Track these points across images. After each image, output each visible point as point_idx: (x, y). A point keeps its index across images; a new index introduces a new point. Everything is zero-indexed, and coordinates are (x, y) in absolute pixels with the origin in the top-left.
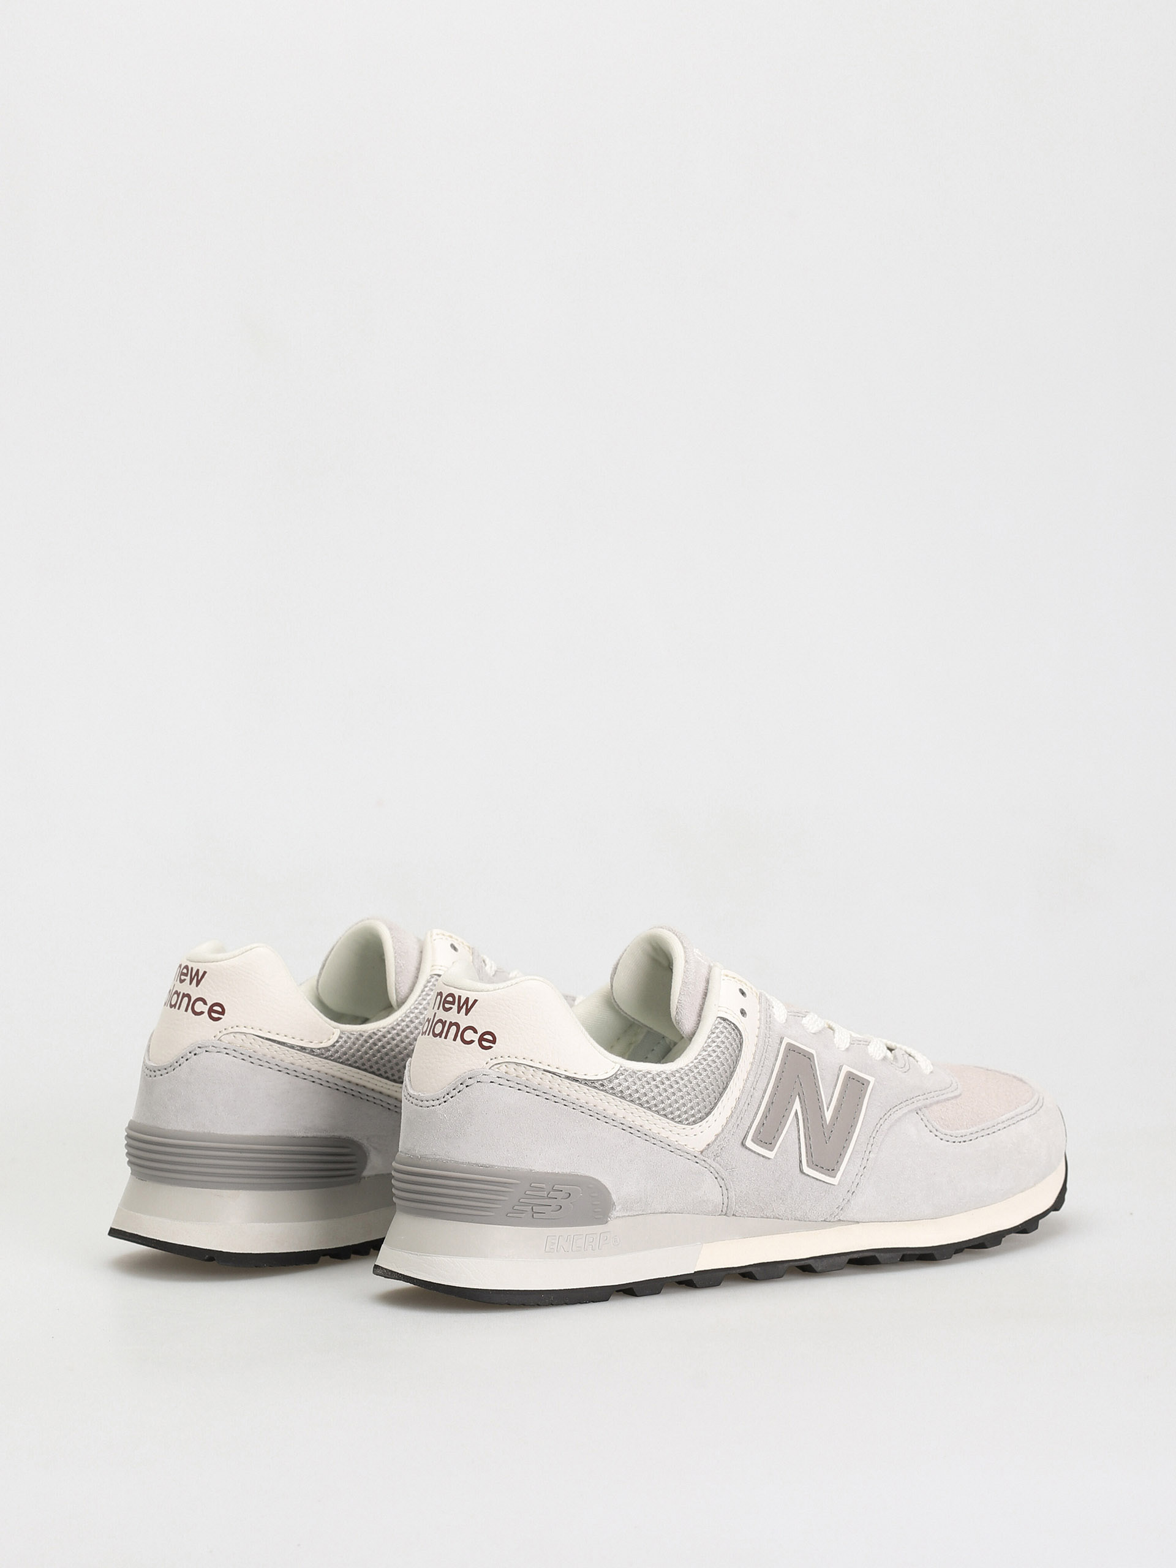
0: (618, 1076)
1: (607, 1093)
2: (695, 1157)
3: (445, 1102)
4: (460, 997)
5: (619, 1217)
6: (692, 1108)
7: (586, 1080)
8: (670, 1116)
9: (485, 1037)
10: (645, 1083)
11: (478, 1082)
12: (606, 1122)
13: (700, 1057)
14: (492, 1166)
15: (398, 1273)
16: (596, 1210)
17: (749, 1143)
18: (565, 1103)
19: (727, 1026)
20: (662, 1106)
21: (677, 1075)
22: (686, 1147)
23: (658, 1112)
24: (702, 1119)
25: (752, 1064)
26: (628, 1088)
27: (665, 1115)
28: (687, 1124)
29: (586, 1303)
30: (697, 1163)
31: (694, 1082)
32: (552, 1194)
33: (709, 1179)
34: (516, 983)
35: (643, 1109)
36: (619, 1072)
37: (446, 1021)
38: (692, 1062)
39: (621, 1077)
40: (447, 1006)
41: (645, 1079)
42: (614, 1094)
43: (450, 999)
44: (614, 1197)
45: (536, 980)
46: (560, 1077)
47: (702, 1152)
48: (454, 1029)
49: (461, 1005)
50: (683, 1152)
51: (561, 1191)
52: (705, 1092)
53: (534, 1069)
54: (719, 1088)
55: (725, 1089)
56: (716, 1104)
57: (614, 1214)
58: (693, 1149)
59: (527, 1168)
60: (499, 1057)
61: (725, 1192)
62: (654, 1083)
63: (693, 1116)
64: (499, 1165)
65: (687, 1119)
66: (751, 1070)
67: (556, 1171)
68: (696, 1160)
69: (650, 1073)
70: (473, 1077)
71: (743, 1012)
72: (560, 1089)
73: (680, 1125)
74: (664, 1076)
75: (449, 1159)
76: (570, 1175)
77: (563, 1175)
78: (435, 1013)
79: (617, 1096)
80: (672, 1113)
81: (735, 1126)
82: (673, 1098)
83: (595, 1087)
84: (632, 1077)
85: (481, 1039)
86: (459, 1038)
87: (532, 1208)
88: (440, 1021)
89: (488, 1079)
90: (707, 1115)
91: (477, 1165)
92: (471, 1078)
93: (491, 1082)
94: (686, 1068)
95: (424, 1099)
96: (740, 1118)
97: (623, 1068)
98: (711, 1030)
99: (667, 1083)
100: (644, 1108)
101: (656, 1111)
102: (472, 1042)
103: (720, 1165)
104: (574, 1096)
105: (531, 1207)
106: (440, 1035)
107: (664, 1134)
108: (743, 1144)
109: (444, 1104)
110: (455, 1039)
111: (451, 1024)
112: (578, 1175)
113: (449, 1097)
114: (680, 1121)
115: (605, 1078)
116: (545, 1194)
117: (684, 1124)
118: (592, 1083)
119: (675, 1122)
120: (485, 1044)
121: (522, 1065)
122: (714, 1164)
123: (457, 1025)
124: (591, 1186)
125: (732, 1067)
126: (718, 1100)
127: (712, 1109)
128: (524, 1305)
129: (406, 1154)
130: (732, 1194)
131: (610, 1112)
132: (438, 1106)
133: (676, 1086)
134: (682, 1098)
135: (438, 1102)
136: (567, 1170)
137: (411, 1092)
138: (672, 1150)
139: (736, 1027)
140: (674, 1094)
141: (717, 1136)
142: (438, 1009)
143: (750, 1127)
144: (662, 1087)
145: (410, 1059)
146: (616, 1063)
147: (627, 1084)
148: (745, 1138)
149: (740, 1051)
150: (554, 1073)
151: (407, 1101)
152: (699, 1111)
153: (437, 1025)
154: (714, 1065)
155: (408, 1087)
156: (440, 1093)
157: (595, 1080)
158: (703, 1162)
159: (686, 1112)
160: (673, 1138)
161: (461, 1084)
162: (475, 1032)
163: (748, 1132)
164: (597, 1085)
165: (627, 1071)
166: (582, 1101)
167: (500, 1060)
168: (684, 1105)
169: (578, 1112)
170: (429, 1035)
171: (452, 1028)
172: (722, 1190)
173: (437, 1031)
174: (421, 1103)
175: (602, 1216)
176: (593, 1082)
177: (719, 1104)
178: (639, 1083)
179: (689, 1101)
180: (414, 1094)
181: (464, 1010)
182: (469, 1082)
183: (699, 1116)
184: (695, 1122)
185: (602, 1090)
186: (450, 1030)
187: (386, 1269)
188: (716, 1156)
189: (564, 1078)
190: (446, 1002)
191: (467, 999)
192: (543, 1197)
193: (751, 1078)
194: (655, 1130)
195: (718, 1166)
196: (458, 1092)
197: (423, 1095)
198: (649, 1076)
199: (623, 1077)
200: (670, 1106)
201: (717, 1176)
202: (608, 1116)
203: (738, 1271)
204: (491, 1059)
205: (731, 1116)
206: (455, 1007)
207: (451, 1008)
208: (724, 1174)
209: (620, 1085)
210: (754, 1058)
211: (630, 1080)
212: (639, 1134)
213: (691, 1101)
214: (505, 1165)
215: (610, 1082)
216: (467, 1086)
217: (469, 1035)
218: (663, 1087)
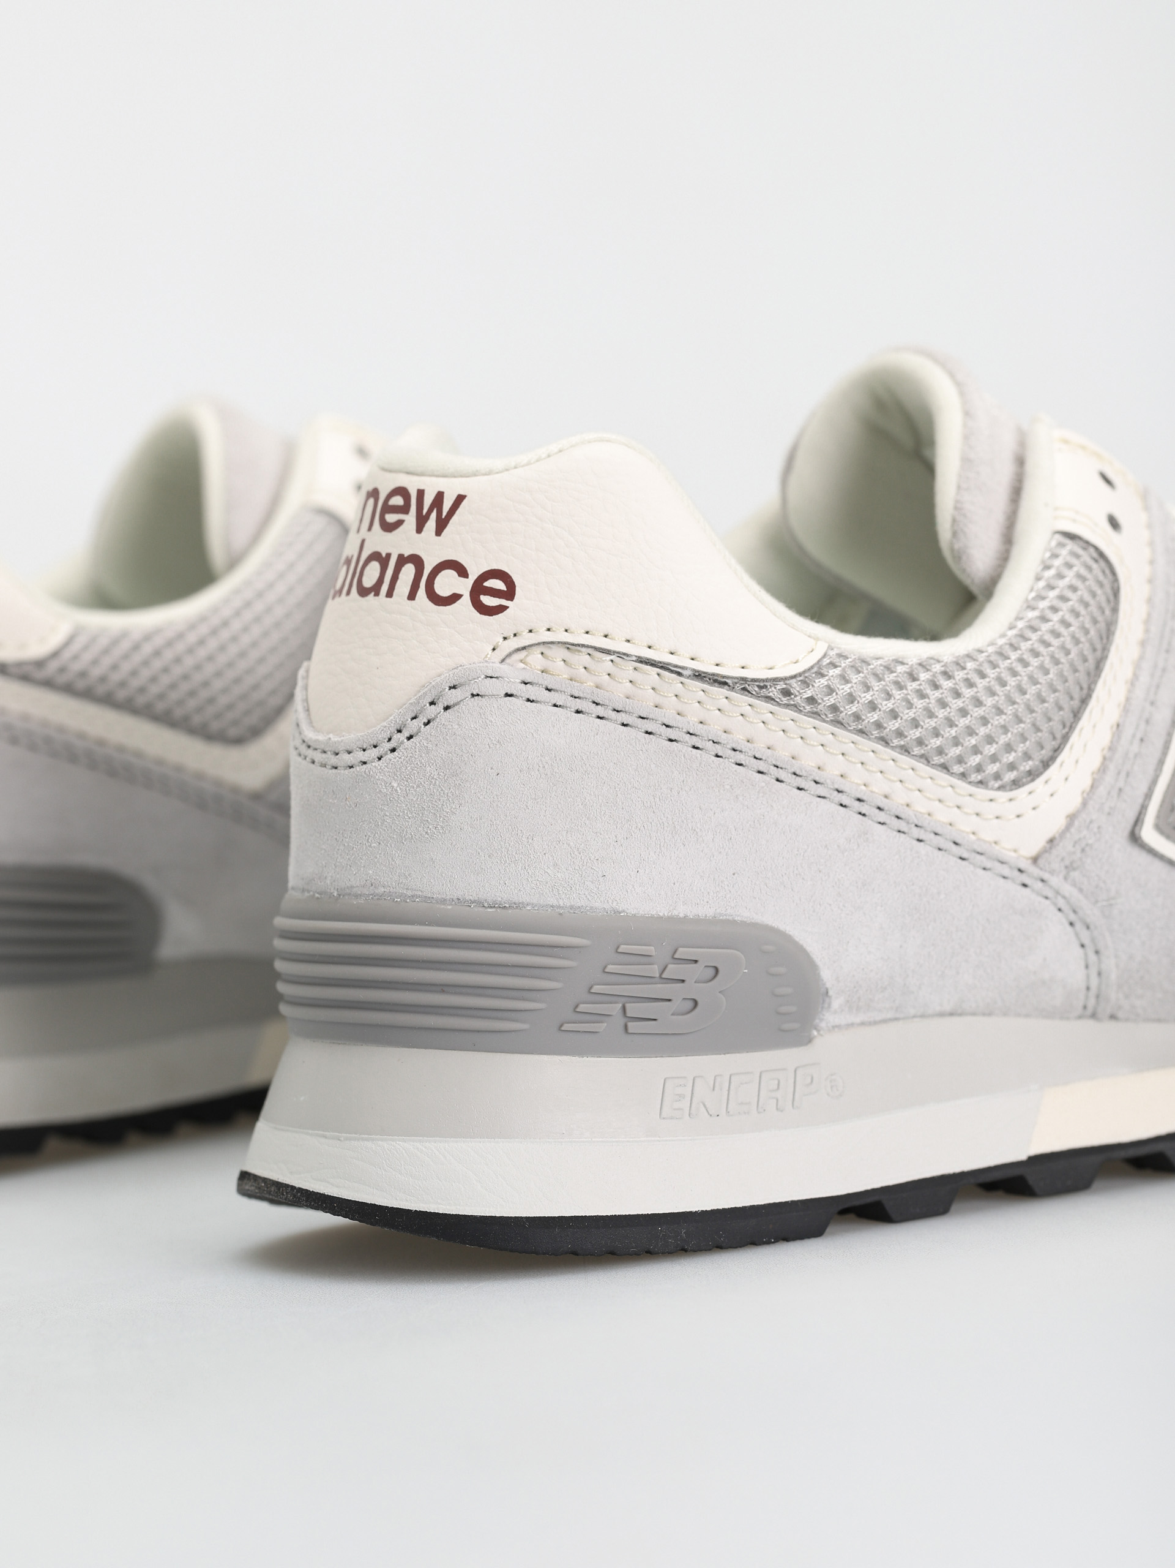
0: (824, 671)
1: (800, 711)
2: (1020, 870)
3: (393, 750)
4: (421, 493)
5: (839, 1027)
6: (1009, 748)
7: (744, 679)
8: (957, 769)
9: (486, 584)
10: (893, 687)
11: (473, 695)
12: (799, 789)
13: (1020, 624)
14: (518, 906)
15: (293, 1187)
16: (783, 1009)
17: (1149, 834)
18: (694, 741)
19: (1080, 551)
20: (936, 742)
21: (970, 665)
22: (997, 847)
23: (925, 759)
24: (1032, 775)
25: (1143, 644)
26: (851, 699)
27: (945, 767)
28: (1000, 788)
29: (768, 1243)
30: (1025, 885)
31: (1012, 682)
32: (673, 971)
33: (1056, 928)
34: (560, 451)
35: (889, 750)
36: (826, 661)
37: (389, 555)
38: (1003, 635)
39: (833, 672)
40: (391, 518)
41: (892, 676)
42: (816, 714)
43: (398, 501)
44: (827, 975)
45: (608, 441)
46: (679, 674)
47: (1035, 860)
48: (409, 571)
49: (425, 511)
50: (990, 858)
51: (696, 961)
52: (1039, 708)
53: (612, 657)
54: (1072, 698)
55: (1085, 701)
56: (1066, 738)
57: (829, 1018)
58: (1015, 851)
59: (606, 906)
60: (525, 633)
61: (1093, 957)
62: (915, 685)
63: (1012, 767)
64: (535, 901)
65: (997, 776)
66: (1142, 658)
67: (681, 911)
68: (1024, 879)
69: (902, 663)
70: (461, 685)
71: (1114, 523)
72: (680, 707)
73: (980, 792)
74: (937, 668)
75: (409, 893)
76: (714, 921)
77: (697, 920)
78: (363, 541)
79: (824, 721)
80: (960, 760)
81: (1115, 793)
82: (963, 722)
83: (769, 699)
84: (859, 672)
85: (478, 589)
86: (422, 592)
87: (624, 1009)
88: (375, 556)
89: (500, 688)
90: (1046, 764)
91: (480, 903)
92: (454, 687)
93: (507, 695)
94: (991, 649)
95: (341, 748)
96: (1123, 774)
97: (836, 651)
98: (1043, 562)
99: (947, 684)
100: (893, 748)
101: (922, 756)
102: (455, 598)
103: (1081, 890)
104: (716, 725)
105: (620, 1005)
106: (376, 589)
107: (943, 815)
108: (1134, 838)
109: (391, 756)
110: (412, 596)
111: (402, 561)
112: (728, 920)
113: (402, 737)
114: (981, 782)
115: (793, 673)
116: (655, 971)
117: (992, 789)
118: (760, 687)
119: (970, 783)
120: (488, 600)
121: (583, 649)
122: (1067, 889)
123: (417, 561)
124: (770, 948)
125: (1099, 646)
126: (1072, 728)
127: (1057, 750)
128: (612, 1253)
129: (303, 891)
130: (1110, 964)
131: (808, 761)
132: (376, 763)
133: (968, 693)
134: (985, 721)
135: (374, 753)
136: (706, 910)
137: (310, 735)
138: (965, 855)
139: (1102, 555)
140: (964, 712)
141: (1072, 818)
142: (370, 529)
143: (1148, 796)
144: (935, 695)
145: (305, 664)
146: (817, 639)
147: (847, 688)
148: (1138, 821)
149: (1115, 610)
150: (664, 666)
151: (300, 759)
152: (1027, 756)
153: (368, 569)
154: (1056, 642)
155: (304, 726)
156: (379, 730)
157: (767, 680)
158: (1040, 884)
159: (994, 759)
160: (965, 825)
161: (432, 703)
162: (462, 572)
163: (1143, 808)
164: (774, 692)
165: (846, 658)
166: (738, 738)
167: (526, 639)
168: (990, 740)
169: (728, 765)
170: (348, 593)
171: (404, 569)
172: (1086, 955)
173: (369, 581)
174: (334, 760)
175: (796, 1026)
176: (763, 684)
177: (1074, 738)
178: (876, 686)
179: (1001, 731)
180: (317, 741)
181: (431, 524)
182: (452, 697)
183: (1028, 766)
184: (1016, 784)
185: (787, 706)
186: (401, 576)
187: (265, 1180)
188: (1069, 868)
189: (689, 677)
190: (387, 509)
191: (440, 497)
192: (648, 979)
193: (1144, 678)
194: (921, 806)
195: (1075, 892)
196: (426, 724)
197: (340, 739)
198: (900, 669)
199: (838, 671)
200: (956, 742)
201: (1073, 917)
202: (803, 773)
203: (1123, 1154)
204: (505, 638)
205: (1103, 769)
206: (411, 519)
207: (400, 523)
208: (1092, 913)
209: (830, 691)
210: (1147, 631)
211: (855, 678)
212: (882, 816)
213: (1005, 729)
214: (552, 901)
215: (806, 684)
216: (447, 708)
217: (447, 583)
218: (937, 694)
